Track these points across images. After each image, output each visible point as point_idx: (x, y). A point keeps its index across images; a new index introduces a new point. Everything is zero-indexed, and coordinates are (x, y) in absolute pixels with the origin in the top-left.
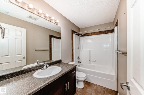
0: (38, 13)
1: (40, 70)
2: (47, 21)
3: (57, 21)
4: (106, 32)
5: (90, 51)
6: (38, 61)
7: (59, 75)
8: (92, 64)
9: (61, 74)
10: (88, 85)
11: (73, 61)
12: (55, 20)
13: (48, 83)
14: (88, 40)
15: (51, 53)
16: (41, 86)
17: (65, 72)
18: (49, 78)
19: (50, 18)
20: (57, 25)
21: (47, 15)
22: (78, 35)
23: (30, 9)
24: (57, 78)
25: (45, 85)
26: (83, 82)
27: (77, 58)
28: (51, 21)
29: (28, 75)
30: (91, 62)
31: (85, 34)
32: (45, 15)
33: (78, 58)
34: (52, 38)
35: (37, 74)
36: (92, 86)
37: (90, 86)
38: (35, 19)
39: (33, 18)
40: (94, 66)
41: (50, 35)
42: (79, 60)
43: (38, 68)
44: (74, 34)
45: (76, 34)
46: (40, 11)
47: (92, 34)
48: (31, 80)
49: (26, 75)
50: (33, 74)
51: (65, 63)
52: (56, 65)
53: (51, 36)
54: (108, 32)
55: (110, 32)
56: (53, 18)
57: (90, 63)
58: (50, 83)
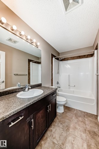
0: (21, 35)
1: (22, 92)
2: (28, 43)
3: (38, 44)
4: (86, 57)
5: (69, 75)
6: (19, 83)
7: (42, 96)
8: (72, 89)
9: (44, 95)
10: (68, 109)
11: (52, 85)
12: (36, 43)
13: (33, 102)
14: (67, 66)
15: (30, 78)
16: (27, 104)
17: (47, 93)
18: (33, 98)
19: (31, 40)
20: (38, 48)
21: (29, 37)
22: (58, 59)
23: (13, 30)
24: (40, 98)
25: (30, 104)
26: (63, 107)
27: (56, 82)
28: (32, 43)
29: (11, 95)
30: (71, 87)
31: (65, 58)
32: (26, 37)
33: (58, 83)
34: (31, 63)
35: (20, 95)
36: (72, 111)
37: (70, 110)
38: (15, 42)
39: (13, 41)
40: (74, 91)
41: (28, 59)
42: (58, 85)
43: (19, 90)
44: (54, 59)
45: (56, 58)
46: (23, 33)
47: (72, 58)
48: (16, 100)
49: (9, 96)
50: (16, 95)
51: (45, 87)
52: (37, 88)
53: (30, 61)
54: (88, 56)
55: (89, 56)
56: (34, 41)
57: (69, 88)
58: (34, 102)
